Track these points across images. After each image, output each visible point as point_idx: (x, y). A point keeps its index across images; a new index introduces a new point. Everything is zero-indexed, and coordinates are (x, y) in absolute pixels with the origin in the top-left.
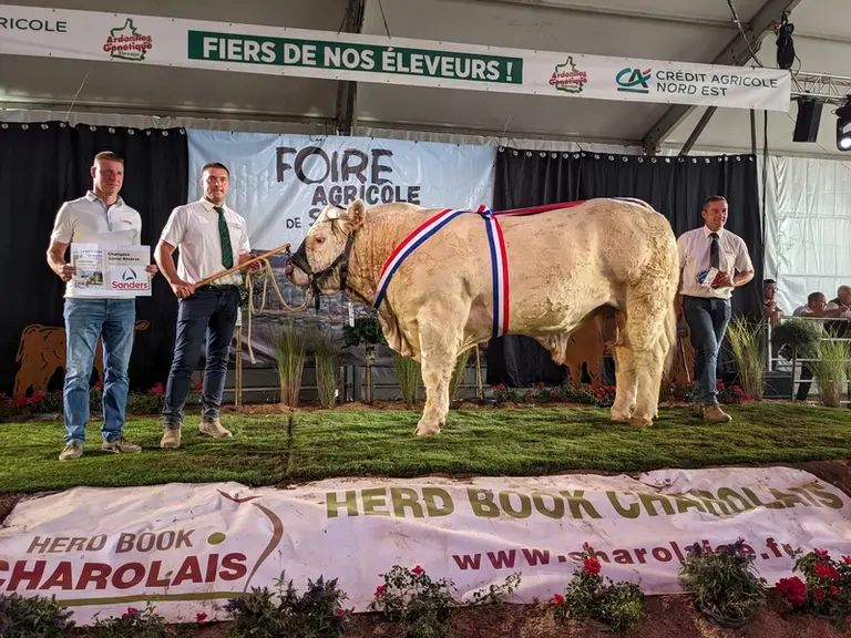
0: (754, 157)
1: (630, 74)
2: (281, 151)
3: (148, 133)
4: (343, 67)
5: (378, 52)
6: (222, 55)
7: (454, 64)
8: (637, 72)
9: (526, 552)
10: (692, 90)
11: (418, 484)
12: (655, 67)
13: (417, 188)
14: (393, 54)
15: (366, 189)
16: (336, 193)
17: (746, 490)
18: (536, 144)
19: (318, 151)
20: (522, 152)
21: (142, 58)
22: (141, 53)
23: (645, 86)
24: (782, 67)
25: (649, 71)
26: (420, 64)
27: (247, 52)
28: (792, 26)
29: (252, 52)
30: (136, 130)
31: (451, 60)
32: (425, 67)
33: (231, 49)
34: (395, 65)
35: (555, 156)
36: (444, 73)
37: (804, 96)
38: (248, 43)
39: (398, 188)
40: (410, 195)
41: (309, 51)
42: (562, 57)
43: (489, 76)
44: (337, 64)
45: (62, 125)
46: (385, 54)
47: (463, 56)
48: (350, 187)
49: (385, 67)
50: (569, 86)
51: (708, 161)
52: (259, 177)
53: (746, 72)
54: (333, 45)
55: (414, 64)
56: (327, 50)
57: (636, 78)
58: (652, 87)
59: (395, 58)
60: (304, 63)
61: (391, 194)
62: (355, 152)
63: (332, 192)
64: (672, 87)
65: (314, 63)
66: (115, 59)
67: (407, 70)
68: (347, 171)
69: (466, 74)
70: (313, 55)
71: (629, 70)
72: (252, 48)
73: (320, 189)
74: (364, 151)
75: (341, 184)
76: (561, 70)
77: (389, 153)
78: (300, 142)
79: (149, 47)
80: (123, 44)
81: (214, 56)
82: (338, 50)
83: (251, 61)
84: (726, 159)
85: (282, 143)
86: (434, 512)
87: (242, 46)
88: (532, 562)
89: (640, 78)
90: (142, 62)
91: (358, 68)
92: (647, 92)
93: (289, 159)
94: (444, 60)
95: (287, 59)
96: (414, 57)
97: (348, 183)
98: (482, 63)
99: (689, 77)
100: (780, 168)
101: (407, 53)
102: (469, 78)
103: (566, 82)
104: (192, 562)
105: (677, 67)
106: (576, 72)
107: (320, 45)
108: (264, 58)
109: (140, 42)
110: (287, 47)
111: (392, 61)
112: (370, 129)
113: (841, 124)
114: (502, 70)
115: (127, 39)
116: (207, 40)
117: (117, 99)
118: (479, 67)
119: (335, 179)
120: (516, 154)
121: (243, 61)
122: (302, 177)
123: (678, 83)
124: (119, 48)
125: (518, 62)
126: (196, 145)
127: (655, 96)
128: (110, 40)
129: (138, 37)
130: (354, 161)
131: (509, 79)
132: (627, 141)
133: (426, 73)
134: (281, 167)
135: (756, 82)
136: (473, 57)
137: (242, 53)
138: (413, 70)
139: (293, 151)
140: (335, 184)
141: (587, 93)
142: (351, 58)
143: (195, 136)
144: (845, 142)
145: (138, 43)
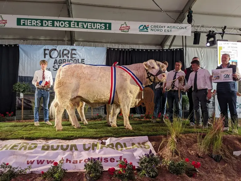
0: (183, 49)
1: (143, 26)
2: (45, 50)
3: (8, 46)
4: (60, 26)
5: (70, 22)
6: (26, 24)
7: (91, 25)
8: (145, 26)
10: (161, 30)
12: (150, 24)
13: (84, 59)
14: (74, 23)
15: (69, 60)
16: (60, 61)
19: (55, 50)
20: (114, 49)
21: (5, 26)
22: (4, 25)
23: (147, 30)
24: (189, 23)
25: (149, 25)
26: (82, 25)
28: (192, 11)
29: (34, 23)
30: (5, 45)
31: (91, 24)
32: (83, 26)
33: (29, 22)
34: (75, 26)
35: (124, 50)
36: (89, 27)
37: (196, 31)
38: (33, 21)
39: (78, 59)
40: (82, 61)
41: (50, 23)
42: (123, 22)
43: (102, 28)
44: (58, 26)
46: (72, 23)
47: (94, 23)
48: (65, 59)
49: (72, 26)
50: (125, 30)
52: (39, 57)
53: (178, 25)
54: (57, 21)
55: (80, 25)
56: (55, 22)
57: (145, 28)
58: (149, 29)
59: (75, 24)
60: (49, 26)
61: (76, 61)
63: (59, 61)
64: (155, 30)
65: (52, 26)
67: (78, 27)
68: (64, 55)
69: (95, 28)
70: (51, 24)
71: (142, 25)
72: (34, 22)
73: (56, 60)
75: (62, 58)
76: (122, 26)
77: (75, 50)
78: (50, 47)
81: (24, 25)
82: (58, 22)
83: (34, 26)
87: (31, 22)
89: (146, 27)
90: (5, 27)
91: (64, 27)
92: (148, 31)
93: (47, 52)
94: (89, 24)
95: (44, 25)
96: (80, 23)
97: (64, 58)
98: (100, 24)
99: (161, 27)
101: (78, 22)
102: (96, 29)
103: (124, 29)
105: (157, 24)
106: (127, 27)
107: (53, 21)
108: (37, 25)
110: (44, 22)
111: (74, 25)
112: (82, 43)
113: (208, 39)
114: (105, 26)
116: (22, 20)
117: (11, 36)
118: (99, 25)
119: (60, 57)
121: (32, 26)
122: (51, 57)
123: (157, 29)
125: (110, 24)
126: (21, 48)
127: (150, 32)
129: (3, 20)
130: (65, 52)
131: (107, 29)
132: (156, 45)
133: (84, 28)
134: (45, 54)
135: (181, 28)
136: (97, 23)
137: (32, 24)
138: (80, 27)
139: (48, 50)
140: (60, 58)
141: (130, 32)
142: (62, 24)
143: (21, 46)
144: (208, 44)
145: (3, 22)
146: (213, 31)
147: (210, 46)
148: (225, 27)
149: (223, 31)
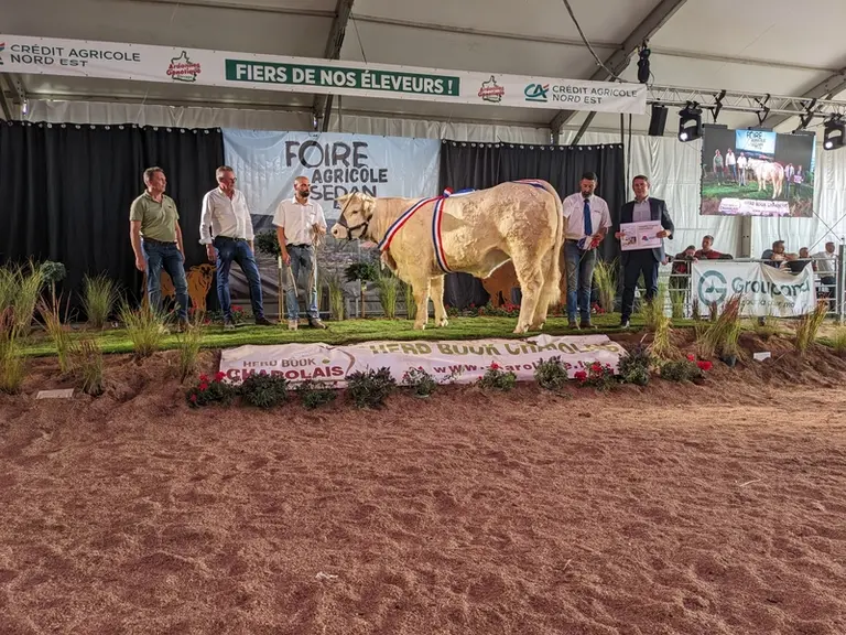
0: (622, 145)
1: (534, 88)
2: (289, 144)
3: (195, 132)
4: (334, 85)
5: (358, 73)
6: (250, 77)
7: (411, 82)
8: (539, 86)
9: (466, 366)
10: (578, 99)
11: (413, 343)
12: (552, 83)
13: (386, 170)
14: (369, 75)
15: (350, 171)
16: (328, 174)
17: (572, 345)
18: (468, 137)
19: (315, 144)
20: (459, 143)
21: (194, 80)
22: (193, 76)
23: (545, 96)
24: (642, 82)
25: (548, 85)
26: (388, 82)
27: (267, 75)
28: (649, 50)
29: (270, 75)
30: (186, 129)
31: (410, 79)
32: (391, 84)
33: (256, 73)
34: (370, 83)
35: (482, 146)
36: (405, 88)
37: (657, 102)
38: (267, 68)
39: (372, 170)
40: (380, 175)
41: (310, 74)
42: (487, 76)
43: (436, 90)
44: (331, 83)
45: (134, 126)
46: (363, 75)
47: (418, 76)
48: (338, 170)
49: (363, 85)
50: (492, 97)
51: (590, 148)
52: (274, 162)
53: (615, 86)
54: (327, 69)
55: (383, 82)
56: (323, 72)
57: (539, 91)
58: (549, 98)
59: (370, 78)
60: (307, 82)
61: (367, 174)
62: (341, 145)
63: (325, 173)
64: (563, 98)
65: (314, 82)
66: (176, 81)
67: (378, 86)
68: (335, 158)
69: (420, 89)
70: (313, 76)
71: (533, 85)
72: (270, 71)
73: (317, 172)
74: (348, 143)
75: (332, 167)
76: (486, 86)
77: (365, 145)
78: (302, 137)
79: (199, 71)
80: (180, 70)
81: (244, 78)
82: (330, 72)
83: (270, 81)
84: (603, 146)
85: (290, 138)
86: (422, 352)
87: (263, 71)
88: (469, 369)
89: (541, 91)
90: (194, 83)
91: (345, 86)
92: (546, 101)
93: (295, 150)
94: (405, 79)
95: (295, 80)
96: (383, 77)
97: (337, 167)
98: (431, 81)
99: (576, 90)
101: (378, 74)
102: (422, 92)
103: (490, 94)
105: (567, 82)
106: (497, 87)
107: (318, 69)
108: (279, 79)
109: (193, 68)
110: (295, 71)
111: (368, 80)
113: (682, 121)
114: (445, 86)
115: (183, 66)
116: (239, 66)
118: (428, 84)
119: (327, 164)
120: (455, 144)
121: (264, 81)
122: (304, 163)
123: (568, 94)
124: (178, 72)
125: (457, 81)
126: (228, 140)
127: (552, 104)
128: (171, 67)
129: (190, 64)
130: (341, 151)
131: (450, 92)
132: (537, 124)
133: (392, 89)
134: (290, 156)
135: (622, 93)
136: (424, 77)
137: (263, 76)
138: (384, 87)
139: (297, 144)
140: (327, 168)
141: (504, 102)
142: (339, 79)
143: (228, 133)
144: (684, 136)
145: (190, 69)
146: (696, 104)
147: (687, 140)
148: (723, 94)
149: (718, 101)
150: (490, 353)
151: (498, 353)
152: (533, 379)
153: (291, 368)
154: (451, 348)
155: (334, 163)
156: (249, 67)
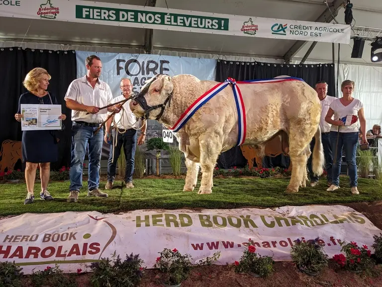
0: (333, 64)
1: (277, 27)
2: (119, 61)
3: (58, 53)
4: (146, 22)
5: (163, 15)
6: (91, 17)
7: (197, 21)
8: (281, 25)
9: (223, 242)
10: (306, 34)
11: (177, 213)
12: (289, 23)
14: (169, 17)
16: (143, 80)
17: (322, 215)
18: (235, 58)
19: (135, 61)
20: (228, 62)
21: (55, 18)
22: (54, 16)
23: (285, 32)
24: (347, 24)
25: (286, 25)
26: (182, 21)
27: (103, 15)
28: (352, 4)
29: (105, 15)
30: (52, 51)
31: (196, 19)
32: (184, 23)
33: (95, 14)
34: (171, 21)
35: (243, 64)
36: (193, 25)
37: (357, 37)
38: (103, 11)
41: (131, 15)
42: (247, 18)
43: (213, 27)
44: (144, 21)
45: (19, 49)
46: (166, 17)
47: (202, 18)
49: (166, 23)
50: (250, 32)
51: (312, 66)
52: (108, 73)
53: (330, 26)
54: (142, 12)
55: (179, 21)
56: (139, 14)
57: (281, 28)
58: (288, 32)
59: (171, 18)
60: (129, 20)
62: (152, 62)
64: (297, 33)
65: (133, 20)
66: (43, 18)
67: (176, 24)
68: (148, 70)
69: (203, 26)
70: (133, 17)
71: (277, 24)
72: (105, 13)
74: (156, 61)
75: (146, 76)
76: (246, 24)
77: (168, 62)
78: (127, 57)
79: (58, 13)
80: (46, 11)
81: (88, 17)
82: (144, 14)
83: (105, 19)
84: (321, 65)
85: (119, 57)
86: (183, 225)
87: (100, 12)
88: (226, 247)
89: (282, 28)
90: (55, 20)
91: (154, 23)
92: (285, 35)
93: (122, 65)
94: (193, 19)
95: (121, 19)
96: (179, 18)
97: (149, 76)
98: (210, 21)
99: (305, 28)
100: (346, 70)
101: (176, 16)
102: (204, 27)
103: (249, 30)
104: (76, 246)
105: (299, 23)
106: (253, 25)
107: (136, 12)
108: (110, 18)
109: (54, 11)
110: (121, 13)
111: (169, 20)
112: (160, 51)
113: (373, 50)
114: (219, 24)
115: (48, 9)
116: (84, 10)
118: (209, 22)
119: (143, 74)
120: (225, 63)
121: (101, 19)
122: (128, 73)
123: (299, 30)
124: (45, 13)
125: (227, 21)
126: (80, 58)
127: (289, 36)
128: (40, 9)
129: (52, 8)
130: (152, 66)
131: (222, 28)
132: (277, 57)
133: (185, 25)
134: (119, 68)
135: (335, 30)
136: (206, 18)
137: (100, 16)
138: (179, 24)
139: (124, 61)
140: (143, 76)
141: (258, 35)
142: (150, 18)
143: (79, 54)
144: (375, 58)
145: (53, 11)
146: (381, 38)
147: (378, 61)
150: (247, 226)
151: (254, 226)
152: (290, 259)
153: (50, 244)
154: (211, 219)
155: (148, 73)
156: (91, 10)
